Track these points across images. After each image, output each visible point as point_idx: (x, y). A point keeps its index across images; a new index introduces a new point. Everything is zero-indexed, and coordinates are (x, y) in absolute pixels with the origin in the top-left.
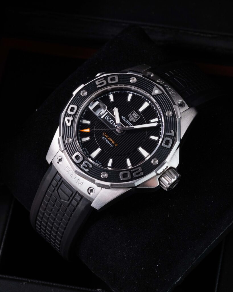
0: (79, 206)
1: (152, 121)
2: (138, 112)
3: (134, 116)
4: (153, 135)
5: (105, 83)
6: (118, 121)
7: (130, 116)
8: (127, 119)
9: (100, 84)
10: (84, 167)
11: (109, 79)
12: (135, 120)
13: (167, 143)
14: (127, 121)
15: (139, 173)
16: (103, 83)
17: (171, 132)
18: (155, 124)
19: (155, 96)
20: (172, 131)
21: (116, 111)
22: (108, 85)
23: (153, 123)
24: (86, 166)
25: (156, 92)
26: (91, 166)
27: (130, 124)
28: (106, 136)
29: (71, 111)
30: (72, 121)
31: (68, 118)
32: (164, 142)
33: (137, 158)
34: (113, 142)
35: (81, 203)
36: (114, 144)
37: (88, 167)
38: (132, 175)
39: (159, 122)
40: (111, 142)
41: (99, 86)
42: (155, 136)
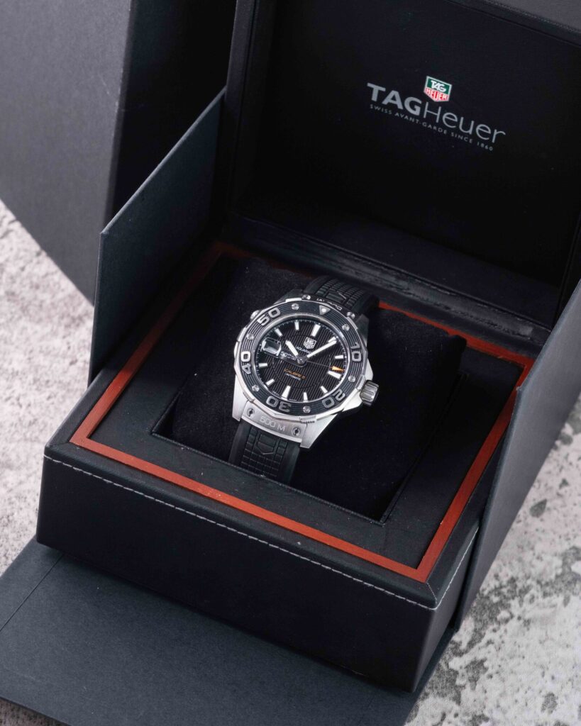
0: (287, 452)
1: (329, 341)
2: (312, 338)
3: (309, 343)
4: (336, 355)
5: (268, 319)
6: (296, 353)
7: (305, 344)
8: (304, 348)
9: (263, 322)
10: (283, 408)
11: (270, 313)
12: (312, 347)
13: (356, 356)
14: (304, 350)
15: (341, 395)
16: (266, 320)
17: (356, 345)
18: (335, 342)
19: (325, 315)
20: (356, 343)
21: (289, 344)
22: (272, 319)
23: (332, 342)
24: (285, 407)
25: (324, 310)
26: (290, 405)
27: (309, 352)
28: (290, 372)
29: (244, 358)
30: (251, 367)
31: (246, 366)
32: (353, 357)
33: (331, 383)
34: (299, 375)
35: (287, 449)
36: (301, 377)
37: (288, 408)
38: (335, 400)
39: (337, 340)
40: (297, 376)
41: (263, 324)
42: (339, 355)
